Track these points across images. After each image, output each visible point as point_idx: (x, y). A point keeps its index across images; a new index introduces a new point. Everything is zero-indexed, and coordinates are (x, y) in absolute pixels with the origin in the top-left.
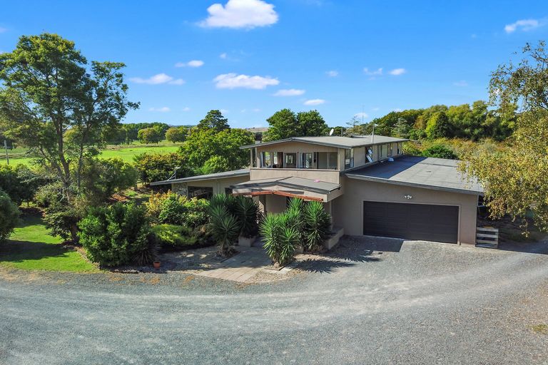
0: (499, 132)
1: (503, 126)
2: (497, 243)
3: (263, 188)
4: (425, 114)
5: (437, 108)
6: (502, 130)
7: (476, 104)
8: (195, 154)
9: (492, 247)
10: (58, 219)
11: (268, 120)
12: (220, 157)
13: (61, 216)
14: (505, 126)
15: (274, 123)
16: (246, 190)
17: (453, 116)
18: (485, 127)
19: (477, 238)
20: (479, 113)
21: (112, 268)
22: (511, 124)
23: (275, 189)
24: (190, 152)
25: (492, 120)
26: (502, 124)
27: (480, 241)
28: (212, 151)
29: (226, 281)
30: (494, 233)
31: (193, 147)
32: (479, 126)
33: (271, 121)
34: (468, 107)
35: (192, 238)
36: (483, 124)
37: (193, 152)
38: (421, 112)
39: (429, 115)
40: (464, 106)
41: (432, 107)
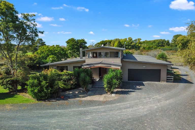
0: (136, 48)
1: (137, 46)
2: (173, 81)
3: (95, 65)
4: (113, 41)
5: (117, 40)
6: (137, 47)
7: (129, 38)
8: (43, 55)
9: (171, 82)
10: (8, 81)
11: (66, 42)
12: (53, 56)
13: (10, 80)
14: (138, 46)
15: (69, 43)
16: (88, 66)
17: (122, 42)
18: (132, 46)
19: (167, 79)
20: (130, 41)
21: (44, 100)
22: (140, 45)
23: (100, 65)
24: (41, 54)
25: (134, 43)
26: (137, 45)
27: (168, 81)
28: (50, 53)
29: (96, 101)
30: (172, 78)
31: (42, 52)
32: (130, 46)
33: (68, 42)
34: (127, 39)
35: (69, 86)
36: (132, 45)
37: (42, 54)
38: (111, 41)
39: (114, 42)
40: (125, 39)
41: (115, 39)
